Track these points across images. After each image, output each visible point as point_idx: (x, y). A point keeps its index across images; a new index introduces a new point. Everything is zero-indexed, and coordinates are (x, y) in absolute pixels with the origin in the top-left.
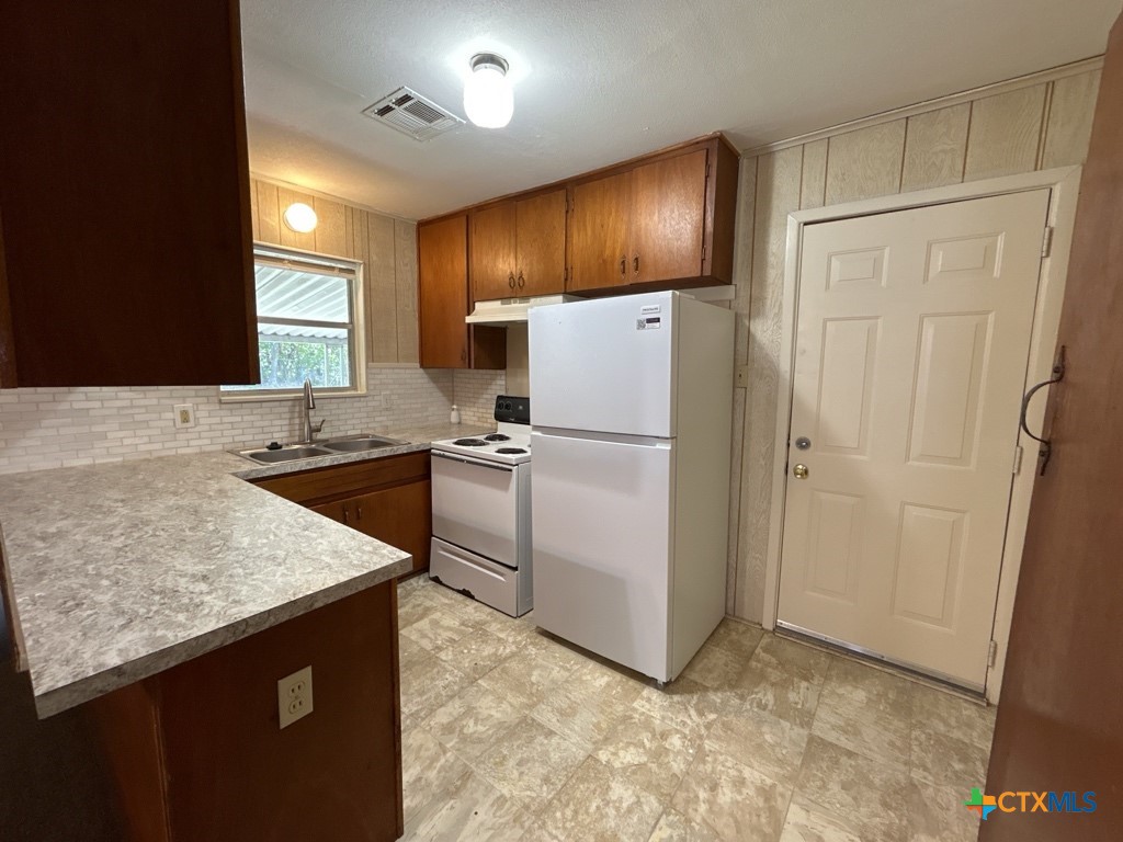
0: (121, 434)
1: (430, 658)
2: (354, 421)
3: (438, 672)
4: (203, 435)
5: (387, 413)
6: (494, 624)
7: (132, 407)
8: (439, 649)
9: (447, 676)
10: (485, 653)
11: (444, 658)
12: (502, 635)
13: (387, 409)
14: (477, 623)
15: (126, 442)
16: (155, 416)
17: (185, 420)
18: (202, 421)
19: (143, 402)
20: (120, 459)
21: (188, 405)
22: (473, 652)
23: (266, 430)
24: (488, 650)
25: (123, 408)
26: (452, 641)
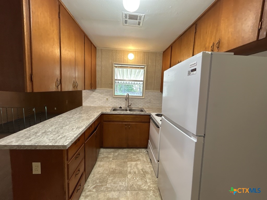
0: (98, 101)
1: (126, 174)
2: (141, 104)
3: (123, 180)
4: (110, 103)
5: (149, 103)
6: (149, 175)
7: (100, 97)
8: (130, 173)
9: (124, 183)
10: (138, 183)
11: (128, 177)
12: (148, 181)
13: (149, 102)
14: (146, 172)
15: (99, 103)
16: (103, 99)
17: (107, 100)
18: (110, 100)
19: (101, 96)
20: (97, 106)
21: (108, 97)
22: (136, 180)
23: (121, 104)
24: (140, 183)
25: (99, 97)
26: (135, 173)
